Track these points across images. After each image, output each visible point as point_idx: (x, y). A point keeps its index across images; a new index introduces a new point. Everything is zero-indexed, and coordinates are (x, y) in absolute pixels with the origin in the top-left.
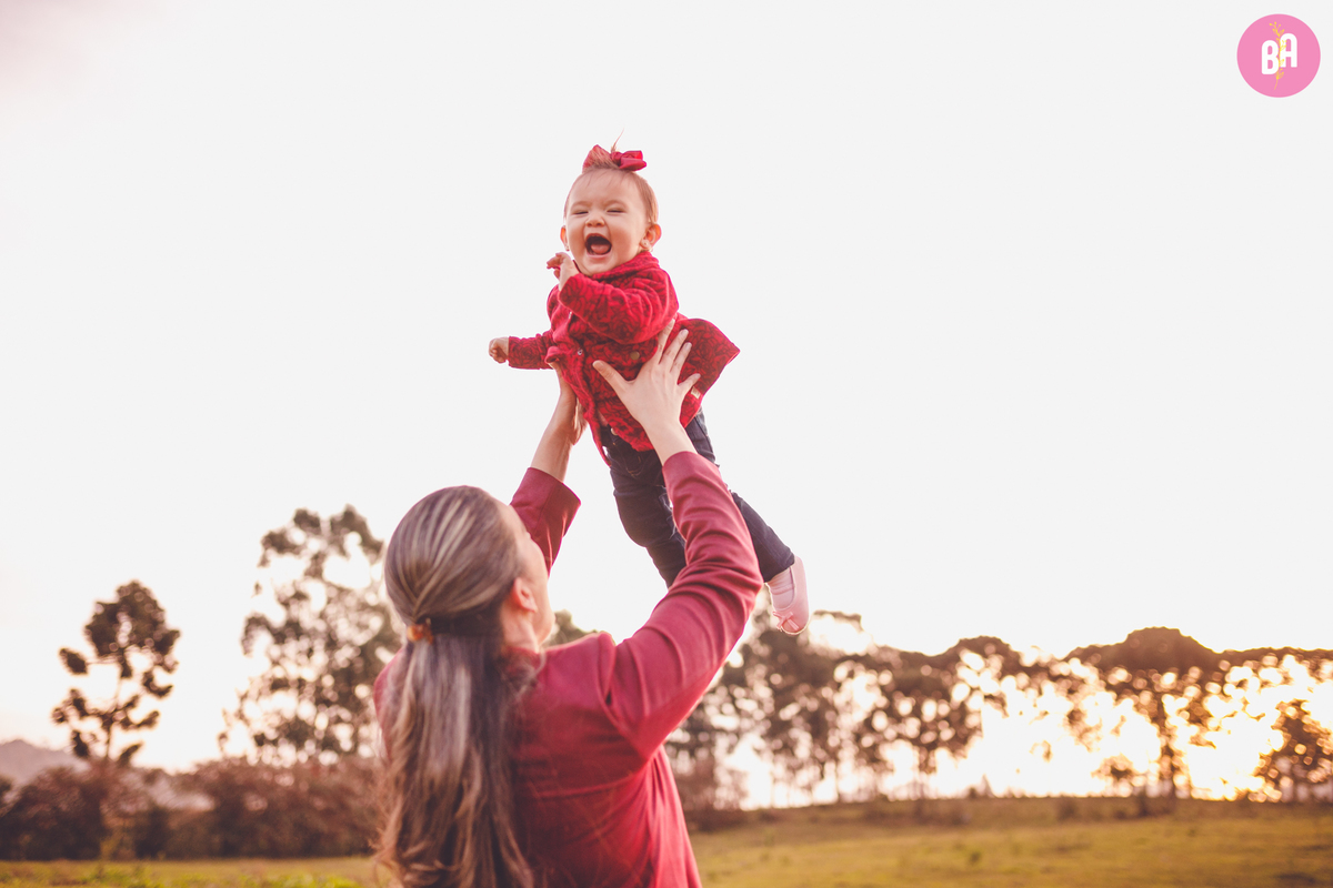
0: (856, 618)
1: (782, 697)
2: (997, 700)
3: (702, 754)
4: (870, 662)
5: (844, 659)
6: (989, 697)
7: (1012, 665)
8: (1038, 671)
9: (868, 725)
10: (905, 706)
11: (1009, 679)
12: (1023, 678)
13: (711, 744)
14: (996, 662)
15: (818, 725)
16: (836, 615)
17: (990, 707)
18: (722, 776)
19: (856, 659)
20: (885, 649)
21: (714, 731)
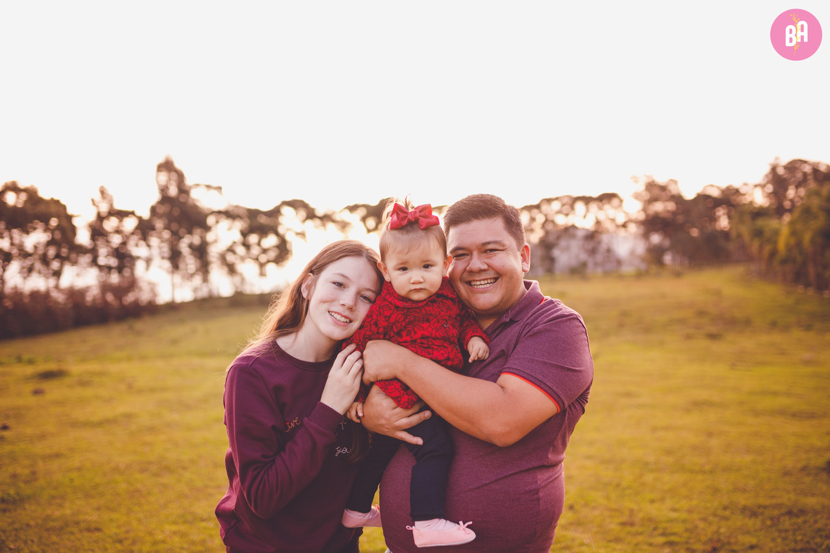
0: (219, 188)
1: (177, 237)
2: (302, 234)
3: (127, 272)
4: (229, 215)
5: (213, 213)
6: (298, 234)
7: (311, 215)
8: (326, 218)
9: (231, 250)
10: (253, 238)
11: (309, 222)
12: (318, 222)
13: (132, 267)
14: (303, 214)
15: (201, 252)
16: (208, 187)
17: (299, 238)
18: (143, 285)
19: (219, 212)
20: (237, 207)
21: (133, 259)
